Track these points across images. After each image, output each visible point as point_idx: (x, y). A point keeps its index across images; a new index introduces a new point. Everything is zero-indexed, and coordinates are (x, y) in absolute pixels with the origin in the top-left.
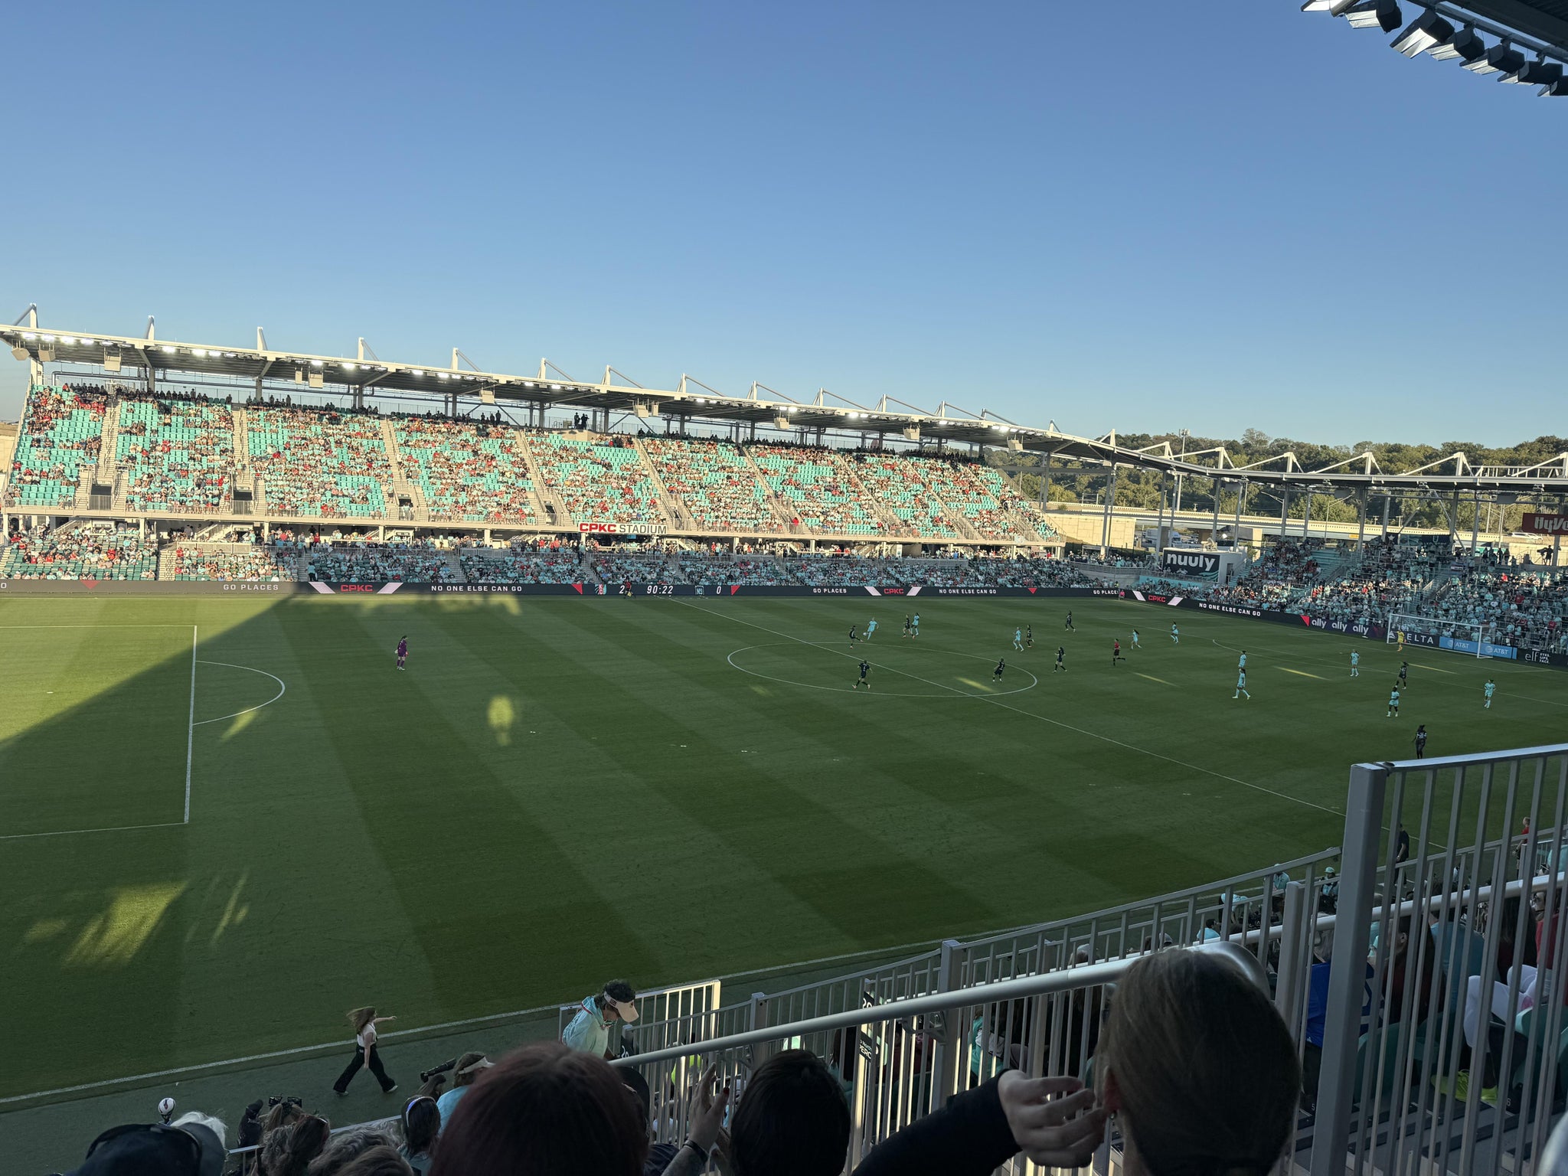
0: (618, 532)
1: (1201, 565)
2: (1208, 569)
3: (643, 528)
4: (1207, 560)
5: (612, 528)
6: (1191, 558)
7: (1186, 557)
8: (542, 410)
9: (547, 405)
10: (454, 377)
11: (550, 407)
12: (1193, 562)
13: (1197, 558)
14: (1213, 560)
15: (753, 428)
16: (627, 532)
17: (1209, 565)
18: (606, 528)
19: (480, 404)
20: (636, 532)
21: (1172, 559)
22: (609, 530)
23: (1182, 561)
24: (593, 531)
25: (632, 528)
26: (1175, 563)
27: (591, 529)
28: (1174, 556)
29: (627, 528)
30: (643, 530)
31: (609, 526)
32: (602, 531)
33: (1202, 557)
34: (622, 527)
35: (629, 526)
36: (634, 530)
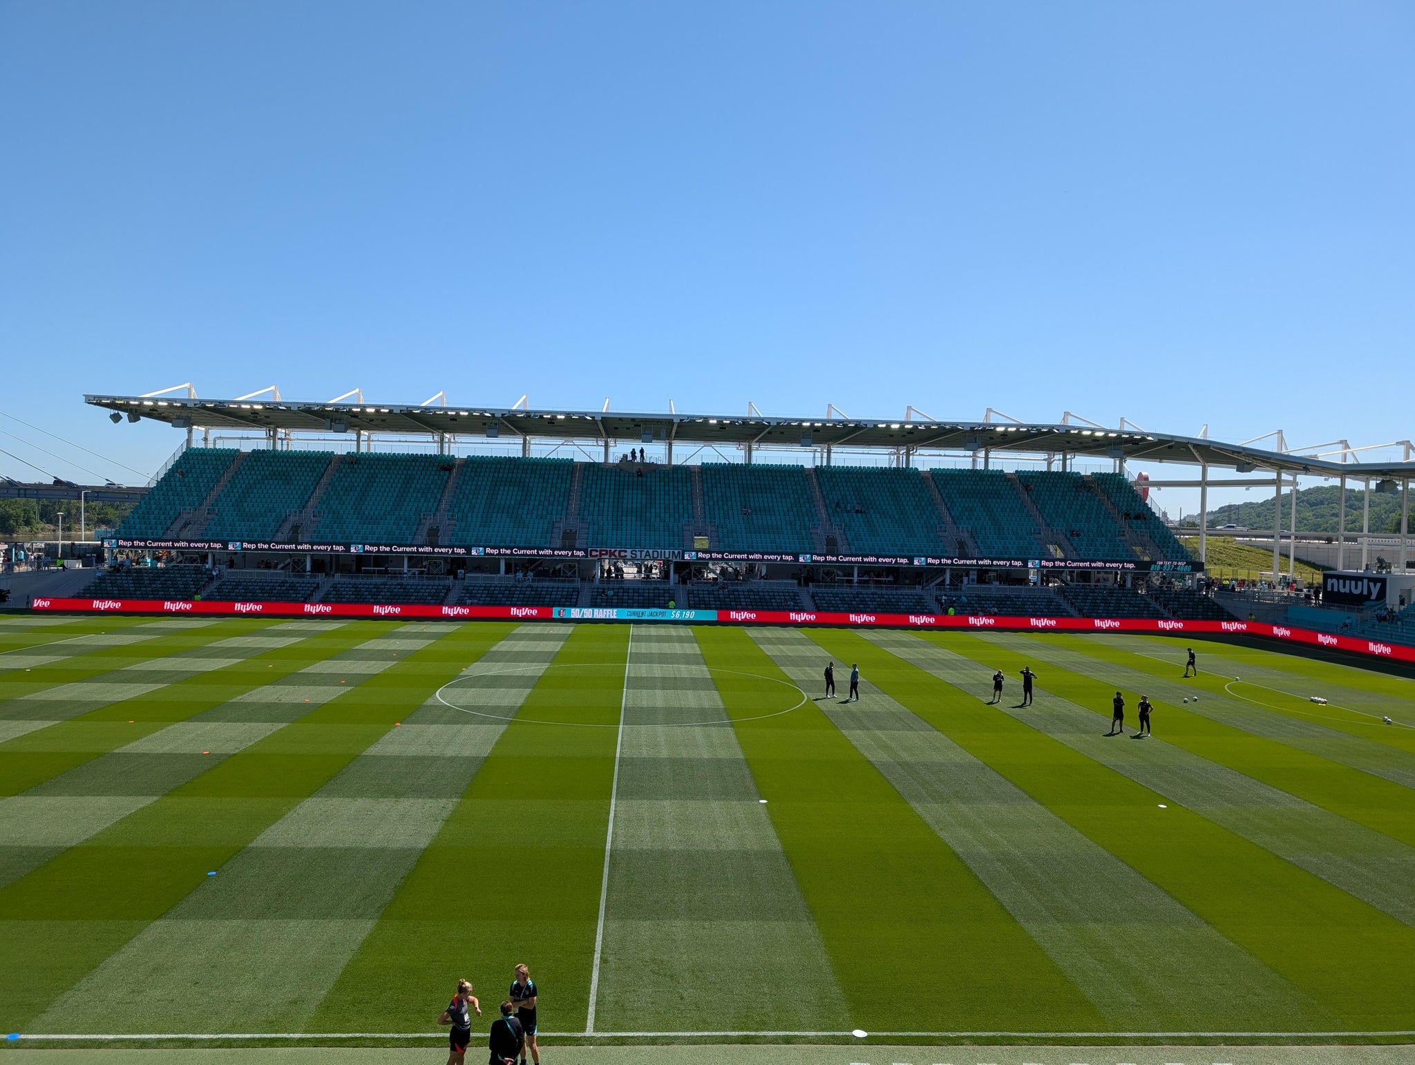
1: (1365, 592)
2: (1373, 597)
4: (1372, 584)
5: (622, 554)
6: (1353, 583)
7: (1348, 582)
12: (1356, 587)
13: (1360, 583)
14: (1379, 585)
17: (1375, 591)
18: (617, 553)
21: (1333, 585)
23: (1344, 587)
26: (1336, 590)
27: (600, 554)
28: (1335, 581)
31: (620, 552)
33: (1365, 581)
34: (634, 552)
35: (641, 551)
36: (646, 555)
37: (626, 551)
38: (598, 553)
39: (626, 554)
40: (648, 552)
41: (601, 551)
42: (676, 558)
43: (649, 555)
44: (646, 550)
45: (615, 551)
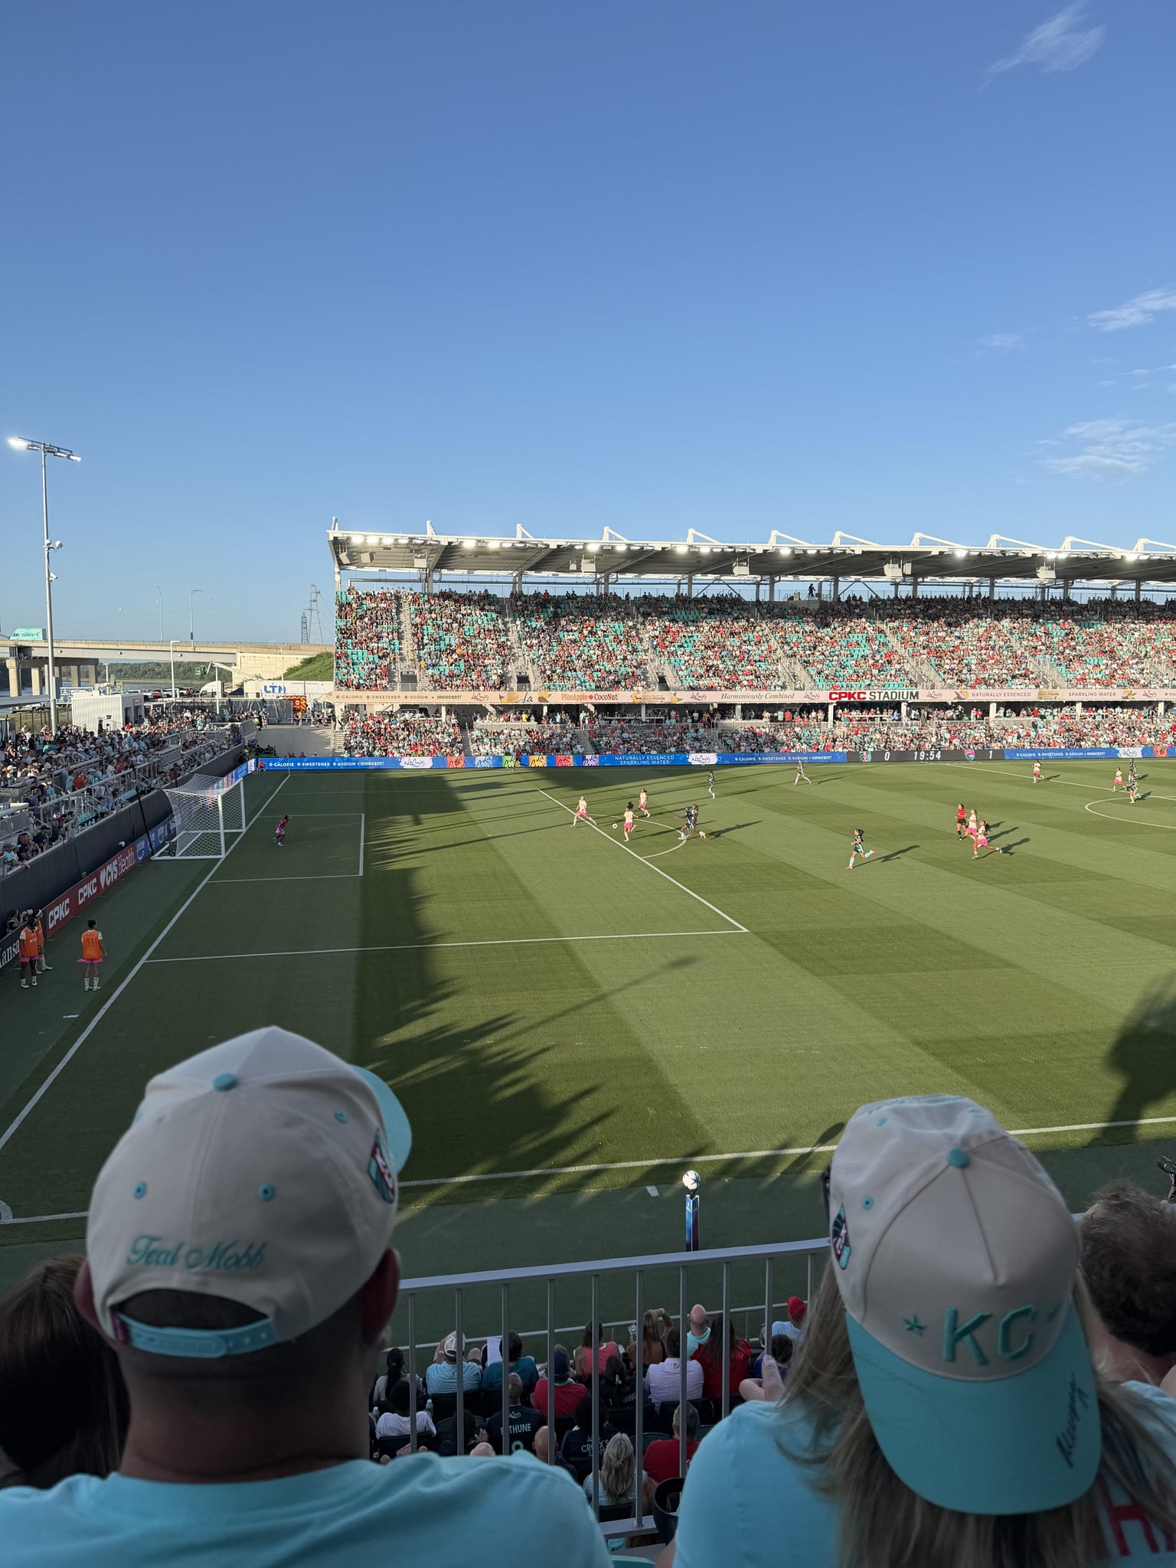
0: (868, 699)
3: (894, 694)
5: (862, 696)
8: (772, 583)
9: (777, 579)
10: (715, 550)
11: (780, 581)
15: (992, 586)
16: (877, 699)
18: (856, 696)
19: (710, 584)
20: (886, 699)
22: (859, 698)
24: (843, 699)
25: (882, 695)
27: (840, 697)
29: (877, 695)
30: (894, 697)
31: (859, 694)
32: (852, 700)
34: (873, 694)
35: (880, 693)
36: (885, 697)
37: (865, 693)
38: (837, 696)
39: (865, 696)
40: (886, 693)
41: (840, 693)
42: (914, 698)
43: (888, 697)
44: (884, 691)
45: (854, 693)
